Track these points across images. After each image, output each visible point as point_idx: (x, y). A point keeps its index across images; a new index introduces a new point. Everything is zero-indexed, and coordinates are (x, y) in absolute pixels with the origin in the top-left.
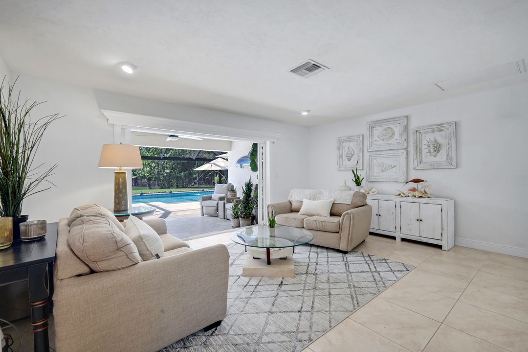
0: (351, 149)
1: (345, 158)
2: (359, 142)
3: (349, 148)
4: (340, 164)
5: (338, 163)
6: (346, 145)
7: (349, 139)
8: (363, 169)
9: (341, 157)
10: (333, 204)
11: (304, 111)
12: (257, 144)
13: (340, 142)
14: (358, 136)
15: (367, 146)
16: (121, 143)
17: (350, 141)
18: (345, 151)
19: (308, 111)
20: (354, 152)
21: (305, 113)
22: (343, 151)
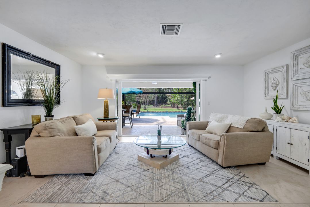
0: (276, 80)
1: (270, 88)
2: (283, 72)
3: (275, 79)
4: (266, 94)
5: (264, 93)
6: (271, 76)
7: (275, 71)
8: (287, 98)
9: (267, 87)
10: (230, 126)
11: (217, 54)
12: (196, 82)
13: (267, 74)
14: (283, 67)
15: (291, 76)
16: (106, 88)
17: (276, 72)
18: (271, 82)
19: (220, 54)
20: (279, 82)
21: (218, 56)
22: (270, 82)
